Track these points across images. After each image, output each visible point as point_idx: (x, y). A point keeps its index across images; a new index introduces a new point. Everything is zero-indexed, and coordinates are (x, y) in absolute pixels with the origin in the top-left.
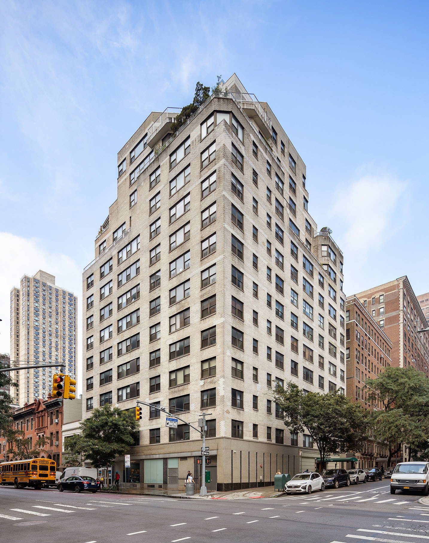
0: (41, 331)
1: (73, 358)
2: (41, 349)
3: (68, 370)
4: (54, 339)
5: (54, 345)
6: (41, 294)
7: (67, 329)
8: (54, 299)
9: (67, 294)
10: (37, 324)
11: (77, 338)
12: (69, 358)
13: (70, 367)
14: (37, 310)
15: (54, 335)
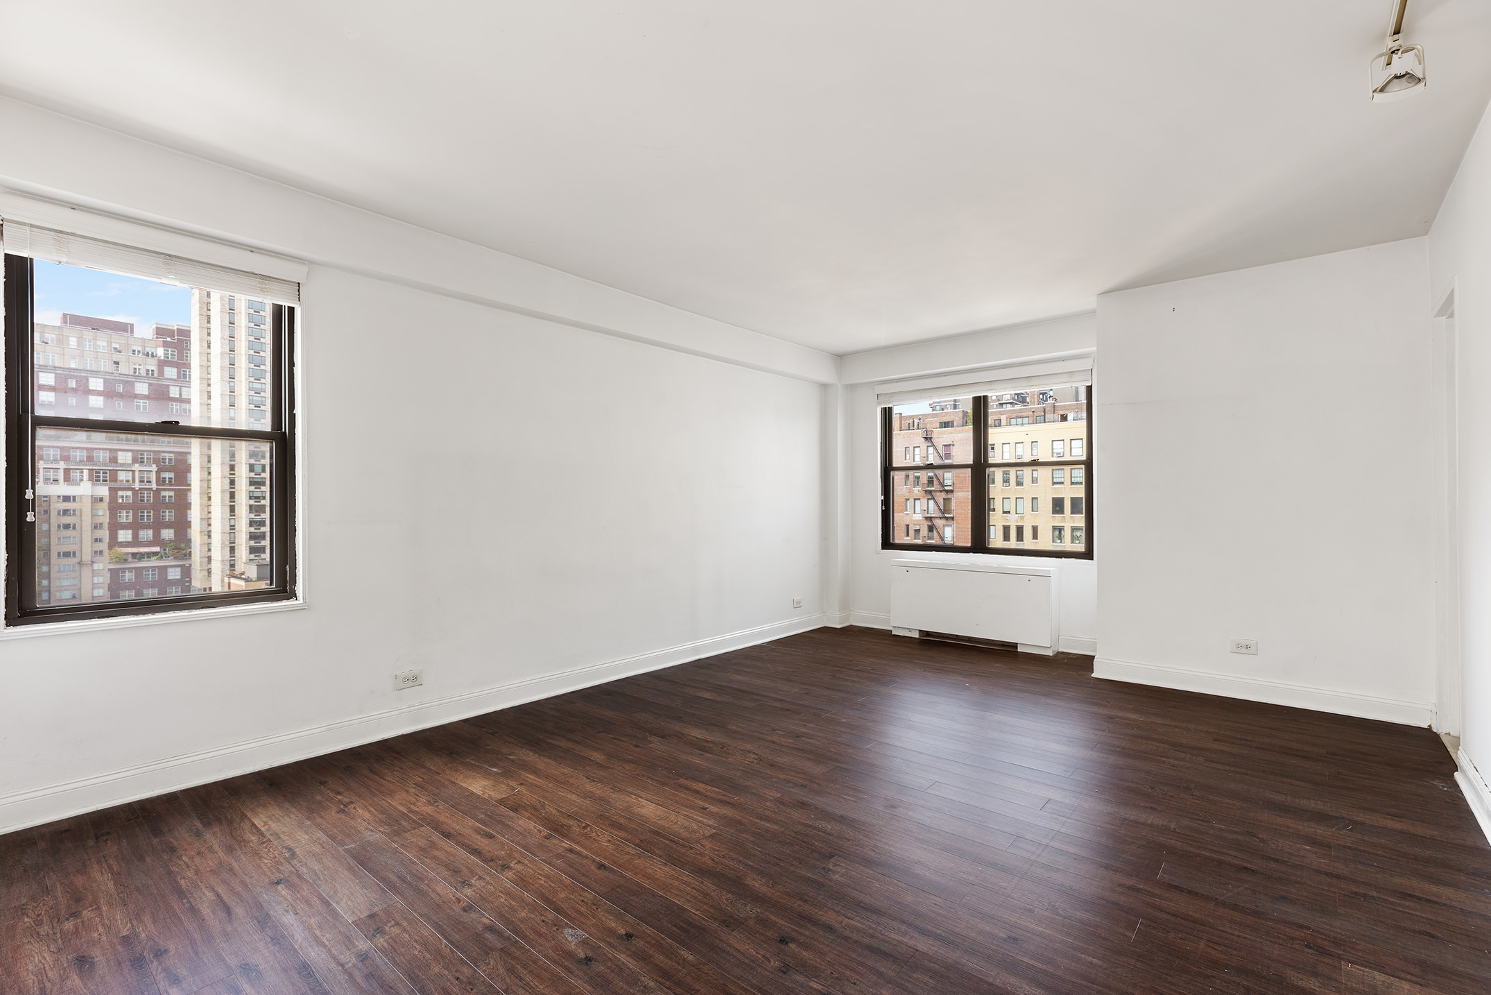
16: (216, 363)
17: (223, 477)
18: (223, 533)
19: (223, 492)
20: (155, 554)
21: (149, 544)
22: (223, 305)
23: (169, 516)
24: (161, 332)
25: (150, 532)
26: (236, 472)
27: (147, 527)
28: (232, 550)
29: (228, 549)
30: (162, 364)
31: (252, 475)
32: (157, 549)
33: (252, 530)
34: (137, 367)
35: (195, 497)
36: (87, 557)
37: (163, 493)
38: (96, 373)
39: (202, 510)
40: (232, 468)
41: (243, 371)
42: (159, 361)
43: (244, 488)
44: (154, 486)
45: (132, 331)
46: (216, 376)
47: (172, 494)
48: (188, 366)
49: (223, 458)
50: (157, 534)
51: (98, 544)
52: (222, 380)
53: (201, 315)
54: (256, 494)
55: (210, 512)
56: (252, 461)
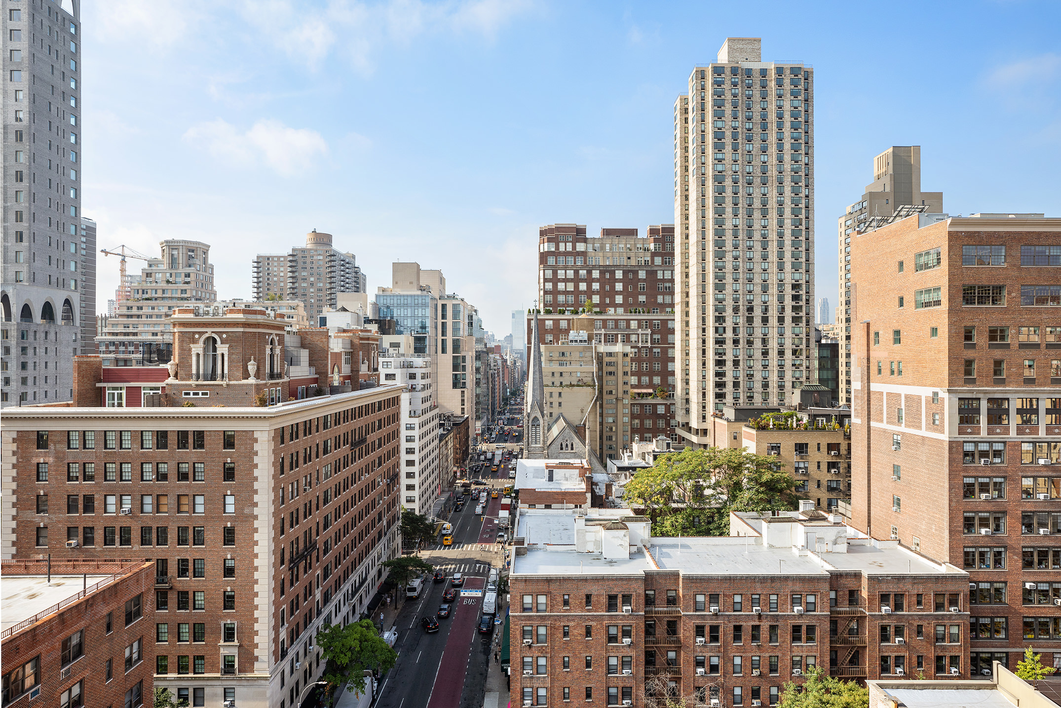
0: (728, 182)
1: (804, 223)
2: (728, 225)
3: (790, 256)
4: (757, 190)
5: (757, 204)
6: (728, 96)
7: (787, 158)
8: (757, 96)
9: (788, 72)
10: (720, 168)
11: (813, 169)
12: (793, 227)
13: (797, 247)
14: (719, 136)
15: (757, 181)
16: (693, 250)
17: (698, 338)
18: (698, 381)
19: (698, 349)
20: (650, 394)
21: (647, 387)
22: (698, 204)
23: (657, 367)
24: (653, 231)
25: (647, 378)
26: (706, 334)
27: (645, 375)
28: (704, 394)
29: (701, 394)
30: (654, 255)
31: (717, 336)
32: (651, 391)
33: (717, 379)
34: (640, 259)
35: (678, 354)
36: (620, 395)
37: (655, 350)
38: (618, 267)
39: (682, 363)
40: (704, 330)
41: (711, 253)
42: (652, 253)
43: (711, 346)
44: (649, 345)
45: (637, 235)
46: (693, 260)
47: (659, 350)
48: (672, 255)
49: (698, 323)
50: (651, 380)
51: (626, 386)
52: (698, 262)
53: (681, 214)
54: (720, 351)
55: (688, 365)
56: (717, 325)
